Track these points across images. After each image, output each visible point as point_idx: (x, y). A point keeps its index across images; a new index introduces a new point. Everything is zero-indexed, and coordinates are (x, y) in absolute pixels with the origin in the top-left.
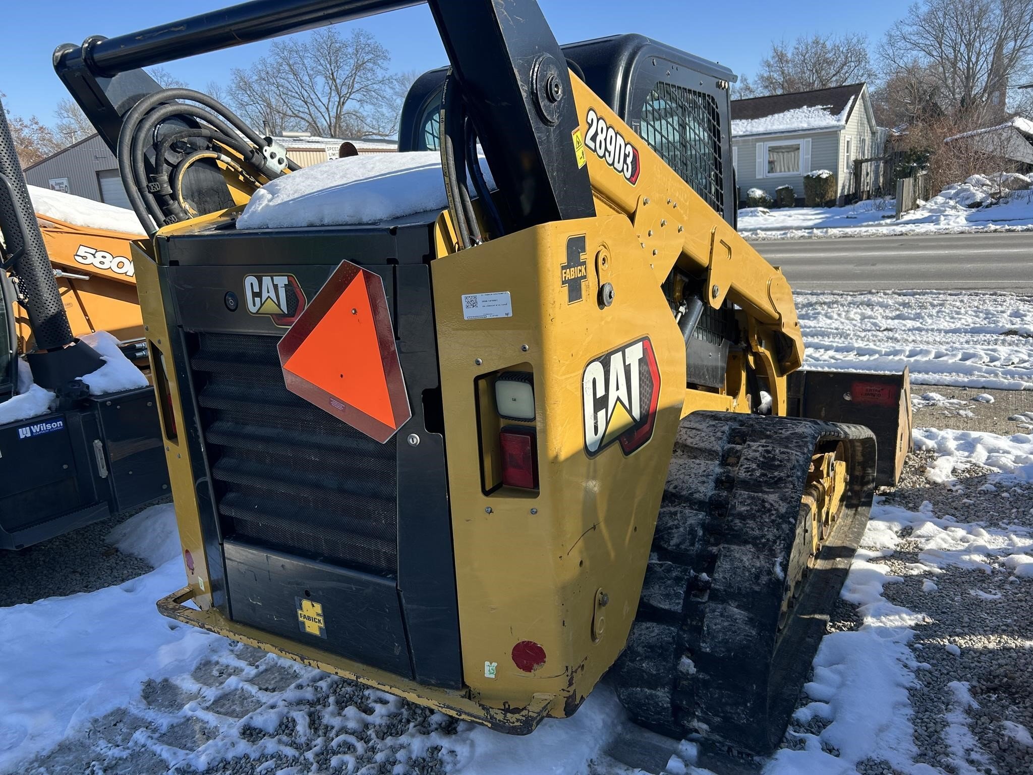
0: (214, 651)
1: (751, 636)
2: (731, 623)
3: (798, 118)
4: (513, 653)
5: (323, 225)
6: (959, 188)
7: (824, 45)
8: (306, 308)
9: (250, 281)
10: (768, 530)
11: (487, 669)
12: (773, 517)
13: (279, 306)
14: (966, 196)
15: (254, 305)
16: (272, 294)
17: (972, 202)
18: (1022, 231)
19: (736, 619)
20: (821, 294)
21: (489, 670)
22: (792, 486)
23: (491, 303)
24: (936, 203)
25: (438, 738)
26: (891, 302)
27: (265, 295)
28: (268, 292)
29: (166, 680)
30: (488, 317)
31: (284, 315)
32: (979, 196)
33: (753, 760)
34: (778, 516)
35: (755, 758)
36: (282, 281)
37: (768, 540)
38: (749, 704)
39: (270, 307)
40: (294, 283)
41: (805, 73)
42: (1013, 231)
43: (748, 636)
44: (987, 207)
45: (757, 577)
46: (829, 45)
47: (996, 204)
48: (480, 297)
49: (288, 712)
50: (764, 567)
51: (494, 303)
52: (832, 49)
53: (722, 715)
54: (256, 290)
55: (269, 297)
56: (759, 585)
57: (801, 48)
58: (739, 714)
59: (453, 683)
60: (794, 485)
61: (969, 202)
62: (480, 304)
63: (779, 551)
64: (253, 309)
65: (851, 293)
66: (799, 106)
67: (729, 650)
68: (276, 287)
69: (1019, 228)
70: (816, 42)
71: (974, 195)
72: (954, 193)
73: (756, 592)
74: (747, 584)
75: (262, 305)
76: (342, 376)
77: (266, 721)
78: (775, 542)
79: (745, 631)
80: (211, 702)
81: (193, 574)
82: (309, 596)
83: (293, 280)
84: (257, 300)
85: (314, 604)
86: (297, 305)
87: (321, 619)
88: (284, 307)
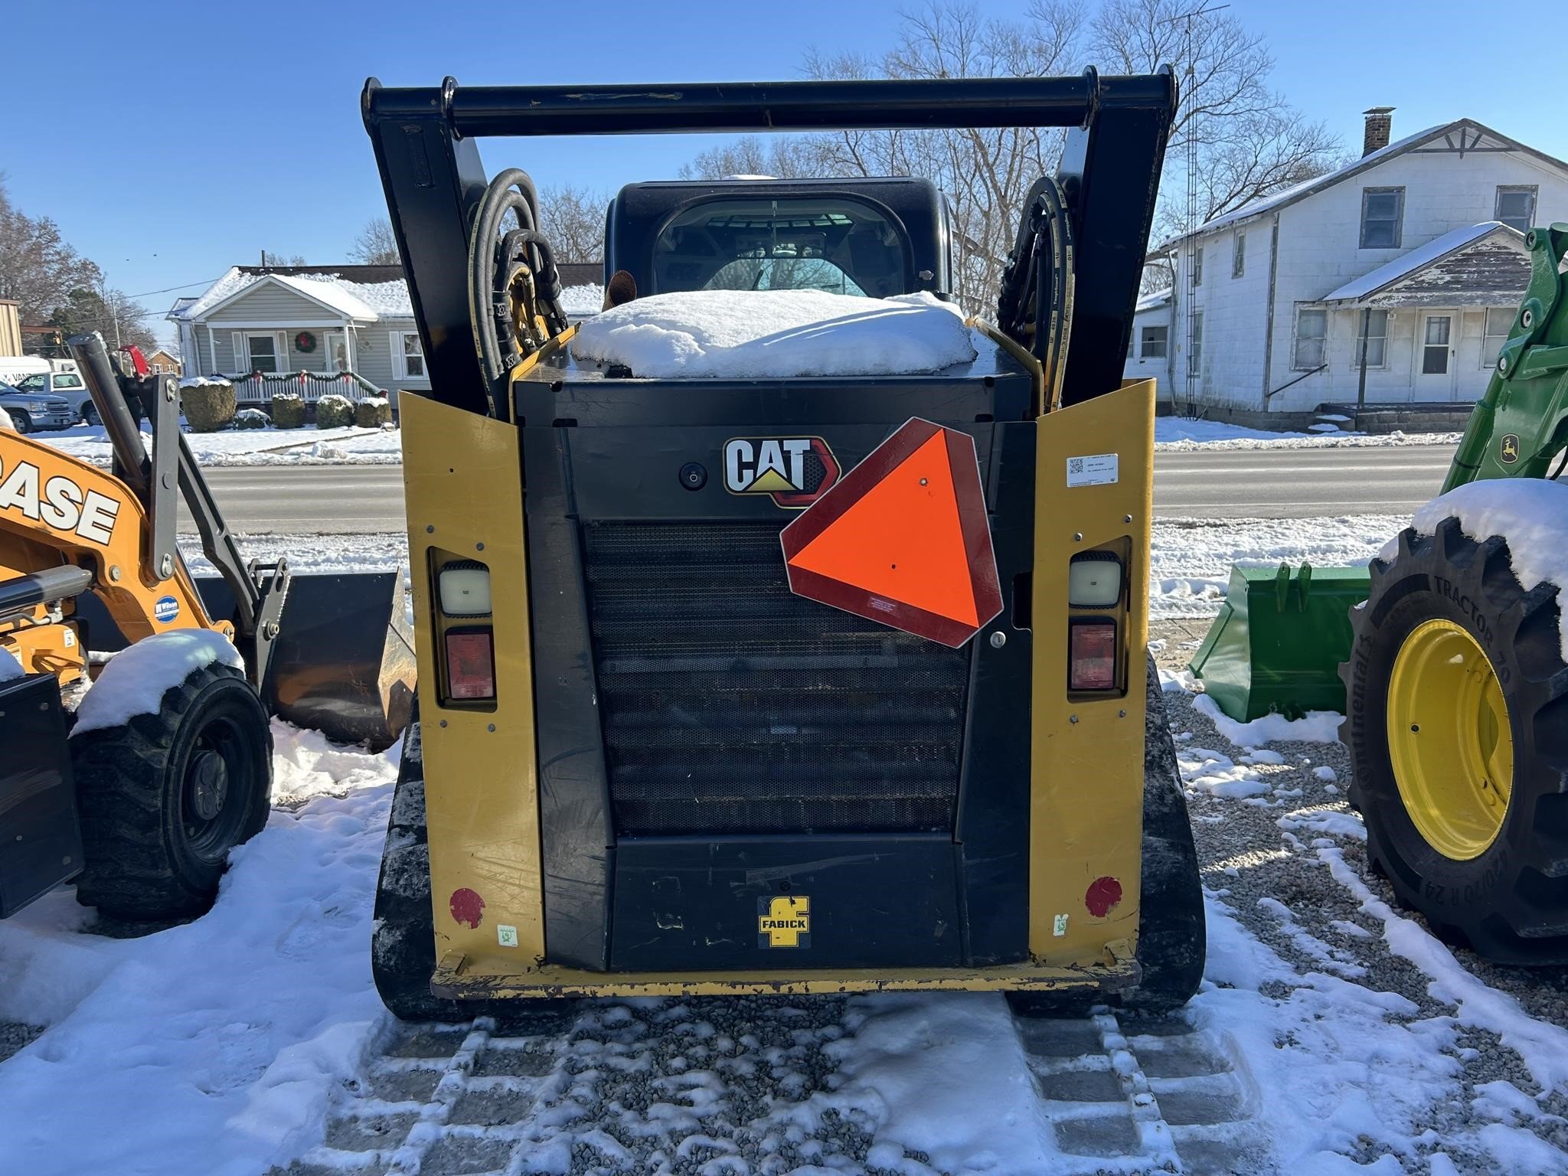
0: (336, 1103)
1: (1178, 863)
2: (1152, 853)
3: (586, 299)
4: (1087, 897)
5: (825, 376)
7: (577, 205)
8: (838, 481)
9: (737, 449)
10: (1152, 746)
11: (1056, 924)
12: (1152, 731)
13: (789, 479)
15: (741, 479)
16: (779, 465)
19: (1156, 848)
21: (1059, 925)
22: (1154, 696)
23: (1095, 468)
25: (826, 1100)
27: (763, 465)
28: (771, 461)
29: (296, 1163)
30: (1093, 483)
31: (797, 492)
33: (1166, 1017)
34: (1156, 729)
35: (1168, 1014)
36: (798, 447)
37: (1153, 756)
38: (1193, 939)
39: (771, 481)
40: (821, 448)
41: (555, 238)
43: (1175, 863)
45: (1161, 797)
46: (584, 205)
48: (1086, 460)
49: (574, 1138)
50: (1164, 785)
51: (1100, 467)
52: (589, 211)
53: (1161, 961)
54: (748, 457)
55: (771, 468)
56: (1166, 805)
57: (547, 204)
58: (1182, 954)
59: (1018, 954)
60: (1155, 694)
62: (1085, 468)
63: (1169, 766)
64: (734, 484)
66: (584, 283)
67: (1160, 884)
70: (567, 199)
73: (1166, 814)
74: (1153, 807)
75: (755, 480)
76: (894, 567)
77: (551, 1158)
78: (1161, 758)
79: (1170, 858)
80: (418, 1167)
81: (476, 927)
82: (787, 889)
83: (819, 444)
84: (748, 474)
85: (796, 900)
86: (823, 478)
87: (805, 919)
88: (798, 481)
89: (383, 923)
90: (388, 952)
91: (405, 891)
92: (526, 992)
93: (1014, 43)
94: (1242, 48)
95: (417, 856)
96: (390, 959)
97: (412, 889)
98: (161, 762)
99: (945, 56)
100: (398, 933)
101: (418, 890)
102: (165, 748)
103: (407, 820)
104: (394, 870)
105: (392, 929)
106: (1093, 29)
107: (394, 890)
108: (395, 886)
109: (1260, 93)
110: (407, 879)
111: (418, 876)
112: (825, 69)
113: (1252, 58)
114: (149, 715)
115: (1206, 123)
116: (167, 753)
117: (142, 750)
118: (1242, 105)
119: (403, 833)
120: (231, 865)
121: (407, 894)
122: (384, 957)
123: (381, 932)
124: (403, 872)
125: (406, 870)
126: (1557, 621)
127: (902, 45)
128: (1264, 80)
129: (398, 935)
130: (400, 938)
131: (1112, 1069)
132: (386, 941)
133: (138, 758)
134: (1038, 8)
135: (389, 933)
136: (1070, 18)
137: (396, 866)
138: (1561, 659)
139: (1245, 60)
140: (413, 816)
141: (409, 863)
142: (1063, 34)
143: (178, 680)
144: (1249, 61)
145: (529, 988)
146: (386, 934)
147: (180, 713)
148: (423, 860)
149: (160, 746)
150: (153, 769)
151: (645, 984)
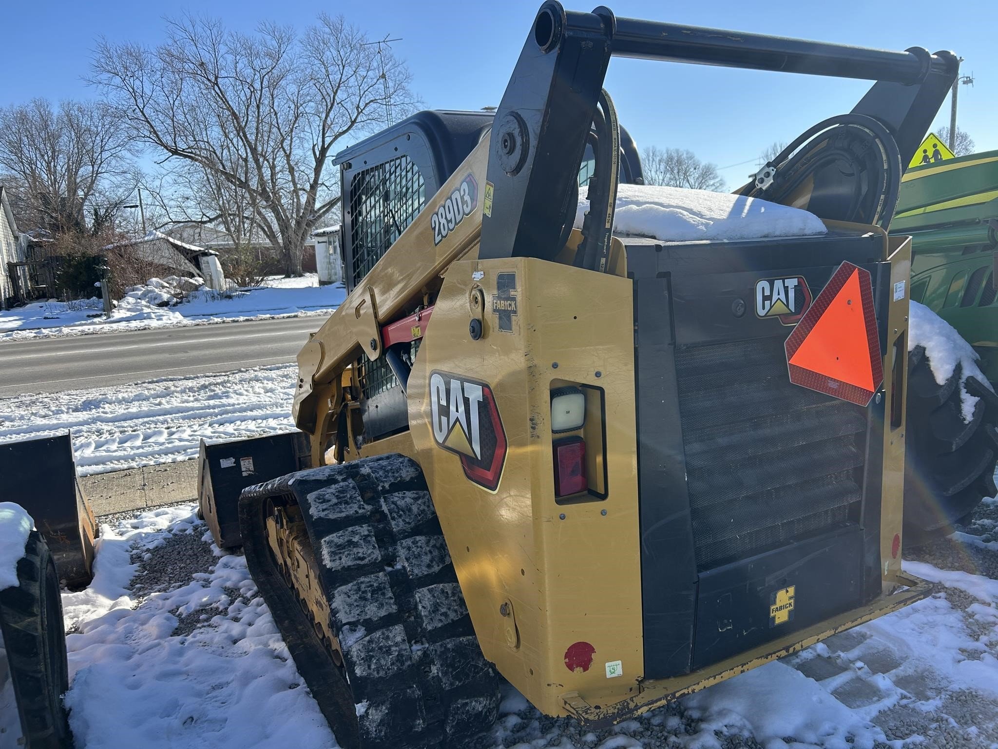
6: (144, 289)
8: (811, 306)
9: (762, 286)
13: (787, 306)
14: (153, 297)
15: (764, 308)
16: (782, 296)
17: (160, 301)
18: (244, 321)
20: (195, 377)
21: (886, 568)
24: (128, 303)
26: (274, 376)
27: (775, 297)
28: (779, 294)
31: (791, 314)
32: (165, 297)
36: (792, 283)
39: (779, 308)
40: (803, 283)
42: (237, 321)
44: (174, 305)
47: (181, 303)
54: (767, 293)
55: (779, 299)
61: (157, 302)
64: (762, 313)
65: (223, 374)
68: (786, 289)
69: (242, 318)
71: (160, 296)
72: (142, 294)
75: (771, 307)
76: (838, 358)
81: (587, 669)
82: (783, 584)
83: (802, 281)
84: (767, 303)
85: (788, 589)
86: (804, 302)
87: (792, 601)
88: (792, 306)
89: (368, 703)
90: (378, 726)
91: (378, 673)
92: (655, 705)
93: (250, 48)
94: (395, 66)
95: (376, 642)
96: (380, 731)
97: (383, 670)
98: (37, 629)
99: (202, 53)
100: (384, 708)
101: (389, 669)
102: (36, 615)
103: (354, 617)
104: (363, 659)
105: (378, 706)
106: (302, 45)
107: (369, 674)
108: (369, 671)
109: (407, 94)
110: (376, 663)
111: (384, 658)
112: (114, 52)
113: (400, 72)
114: (12, 588)
115: (379, 109)
116: (39, 619)
117: (16, 623)
118: (398, 100)
119: (353, 628)
120: (70, 710)
121: (380, 675)
122: (376, 731)
123: (370, 711)
124: (371, 659)
125: (373, 656)
126: (929, 365)
127: (170, 42)
128: (409, 86)
129: (384, 709)
130: (387, 711)
131: (819, 655)
132: (376, 717)
133: (16, 630)
134: (263, 27)
135: (376, 710)
136: (285, 36)
137: (363, 655)
138: (937, 384)
139: (397, 74)
140: (358, 612)
141: (373, 650)
142: (282, 46)
143: (21, 553)
144: (399, 74)
145: (657, 701)
146: (374, 711)
147: (36, 581)
148: (382, 644)
149: (33, 615)
150: (34, 637)
151: (721, 673)
